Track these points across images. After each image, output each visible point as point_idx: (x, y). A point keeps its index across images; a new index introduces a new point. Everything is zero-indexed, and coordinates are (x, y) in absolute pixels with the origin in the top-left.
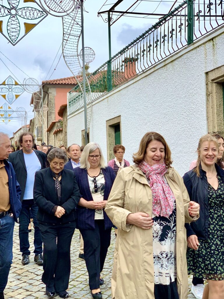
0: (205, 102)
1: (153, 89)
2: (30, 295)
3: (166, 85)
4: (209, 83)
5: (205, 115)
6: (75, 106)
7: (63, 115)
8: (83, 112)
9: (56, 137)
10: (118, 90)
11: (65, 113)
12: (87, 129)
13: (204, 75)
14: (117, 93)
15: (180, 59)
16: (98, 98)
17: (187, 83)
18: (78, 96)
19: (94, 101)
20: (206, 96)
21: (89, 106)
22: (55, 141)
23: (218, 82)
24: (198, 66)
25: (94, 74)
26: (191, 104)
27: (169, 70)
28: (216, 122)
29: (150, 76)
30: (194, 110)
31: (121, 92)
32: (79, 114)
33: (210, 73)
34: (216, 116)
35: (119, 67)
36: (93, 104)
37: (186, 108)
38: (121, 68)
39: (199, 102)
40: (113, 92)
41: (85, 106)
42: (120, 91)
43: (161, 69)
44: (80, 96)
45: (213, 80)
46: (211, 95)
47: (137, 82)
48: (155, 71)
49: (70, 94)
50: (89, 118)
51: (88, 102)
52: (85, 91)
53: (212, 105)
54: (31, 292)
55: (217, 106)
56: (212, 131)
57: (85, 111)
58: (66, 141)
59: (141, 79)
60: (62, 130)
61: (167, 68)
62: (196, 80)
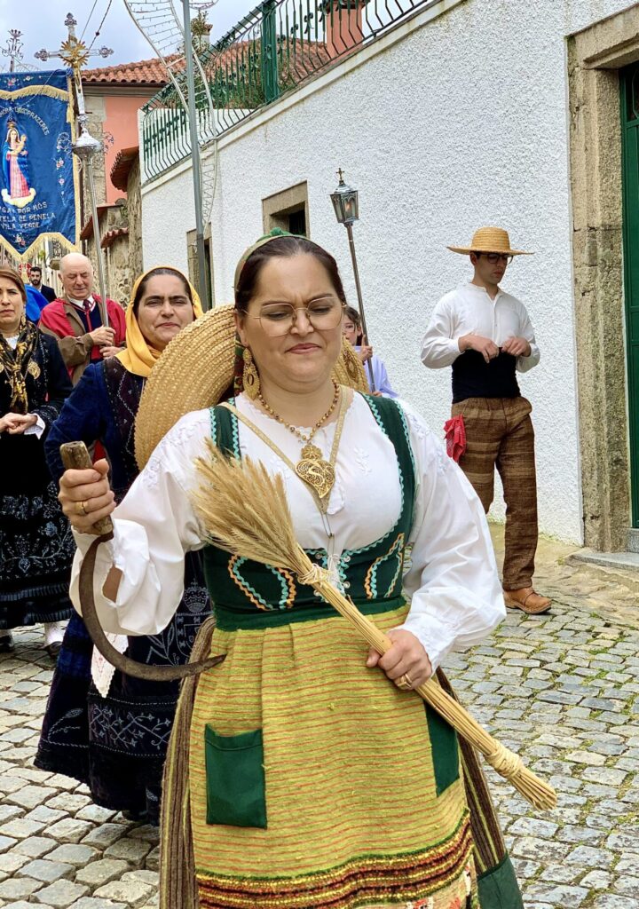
0: (565, 131)
1: (406, 93)
2: (21, 726)
3: (446, 77)
4: (576, 69)
5: (565, 175)
6: (165, 152)
7: (129, 183)
8: (191, 173)
9: (109, 255)
10: (298, 100)
11: (133, 175)
12: (203, 227)
13: (563, 45)
14: (293, 109)
16: (235, 126)
17: (510, 72)
18: (171, 120)
19: (223, 137)
20: (569, 112)
21: (208, 154)
22: (107, 268)
23: (606, 66)
24: (545, 15)
25: (221, 46)
26: (522, 139)
27: (456, 31)
28: (598, 195)
29: (397, 50)
30: (532, 159)
31: (307, 103)
32: (177, 180)
33: (581, 36)
34: (597, 175)
35: (298, 22)
36: (222, 143)
37: (507, 154)
38: (305, 25)
39: (548, 132)
40: (282, 103)
41: (194, 155)
42: (303, 100)
43: (432, 25)
44: (179, 121)
45: (589, 61)
46: (582, 109)
47: (356, 72)
48: (411, 33)
49: (147, 113)
50: (210, 192)
51: (203, 139)
52: (193, 102)
53: (586, 142)
54: (24, 717)
55: (603, 144)
56: (586, 224)
57: (196, 168)
58: (139, 266)
59: (368, 60)
60: (127, 234)
61: (450, 23)
62: (538, 62)
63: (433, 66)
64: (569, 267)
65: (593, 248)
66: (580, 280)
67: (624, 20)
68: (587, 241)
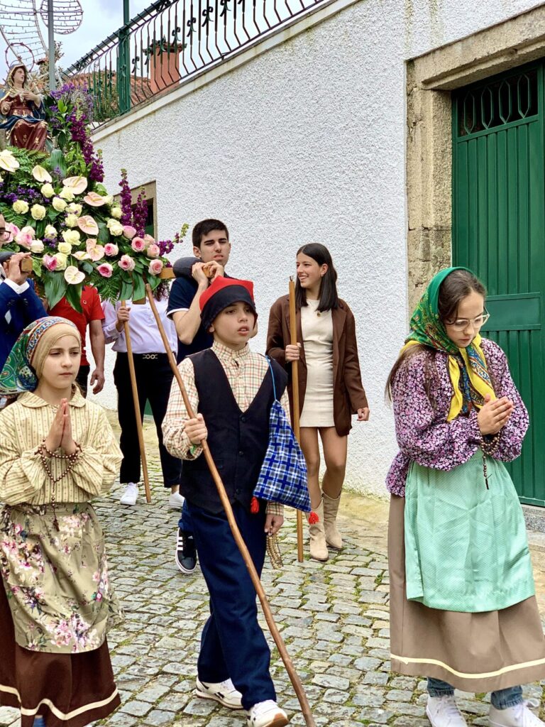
0: (402, 143)
1: (251, 107)
3: (290, 95)
4: (415, 89)
5: (402, 180)
10: (149, 111)
13: (402, 68)
14: (145, 119)
15: (333, 22)
17: (350, 91)
20: (406, 127)
23: (441, 87)
24: (385, 42)
25: (80, 65)
26: (361, 149)
27: (300, 55)
28: (432, 200)
29: (244, 71)
30: (370, 167)
31: (158, 115)
33: (420, 61)
34: (431, 181)
37: (346, 161)
39: (386, 143)
40: (134, 115)
42: (154, 112)
43: (277, 50)
45: (426, 82)
46: (419, 124)
47: (205, 89)
48: (258, 56)
53: (422, 153)
55: (437, 156)
56: (420, 225)
59: (216, 79)
61: (295, 48)
62: (378, 82)
63: (278, 84)
64: (404, 261)
65: (427, 245)
66: (413, 273)
67: (462, 47)
68: (421, 239)
